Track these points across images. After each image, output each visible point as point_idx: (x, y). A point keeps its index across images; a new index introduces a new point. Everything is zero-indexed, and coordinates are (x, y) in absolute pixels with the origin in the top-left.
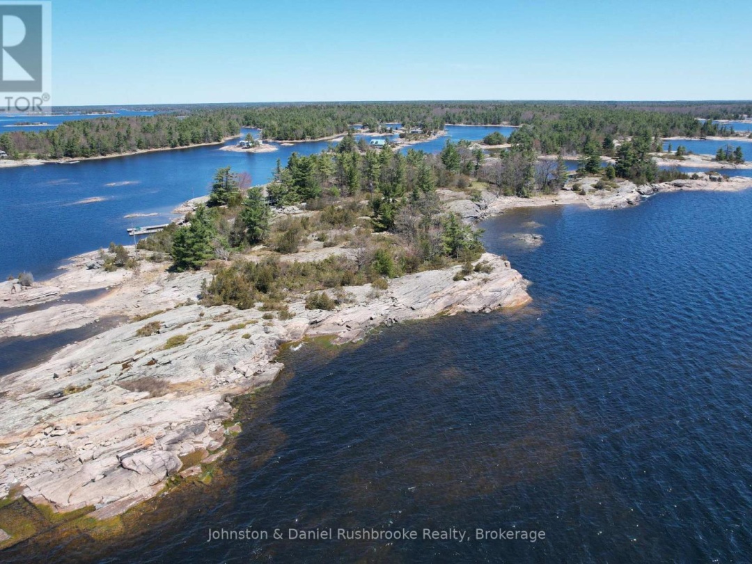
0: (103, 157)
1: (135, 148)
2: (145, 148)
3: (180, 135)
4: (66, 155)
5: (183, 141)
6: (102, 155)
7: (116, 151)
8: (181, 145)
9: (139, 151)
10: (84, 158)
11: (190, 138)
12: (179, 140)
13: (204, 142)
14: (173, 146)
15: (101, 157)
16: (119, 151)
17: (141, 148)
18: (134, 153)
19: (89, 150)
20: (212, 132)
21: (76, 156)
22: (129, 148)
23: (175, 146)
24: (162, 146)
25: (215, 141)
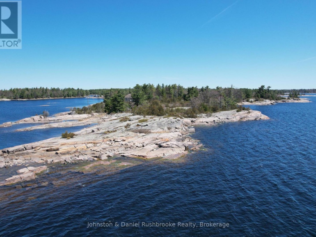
0: (36, 99)
1: (49, 96)
2: (53, 97)
3: (68, 93)
4: (20, 98)
5: (69, 95)
6: (36, 98)
7: (41, 97)
8: (68, 97)
9: (51, 98)
10: (28, 99)
11: (72, 94)
12: (67, 94)
13: (77, 96)
14: (65, 97)
15: (35, 99)
16: (43, 98)
17: (51, 97)
18: (49, 99)
19: (30, 96)
20: (80, 92)
21: (24, 98)
22: (46, 97)
23: (66, 97)
24: (60, 97)
25: (82, 96)
